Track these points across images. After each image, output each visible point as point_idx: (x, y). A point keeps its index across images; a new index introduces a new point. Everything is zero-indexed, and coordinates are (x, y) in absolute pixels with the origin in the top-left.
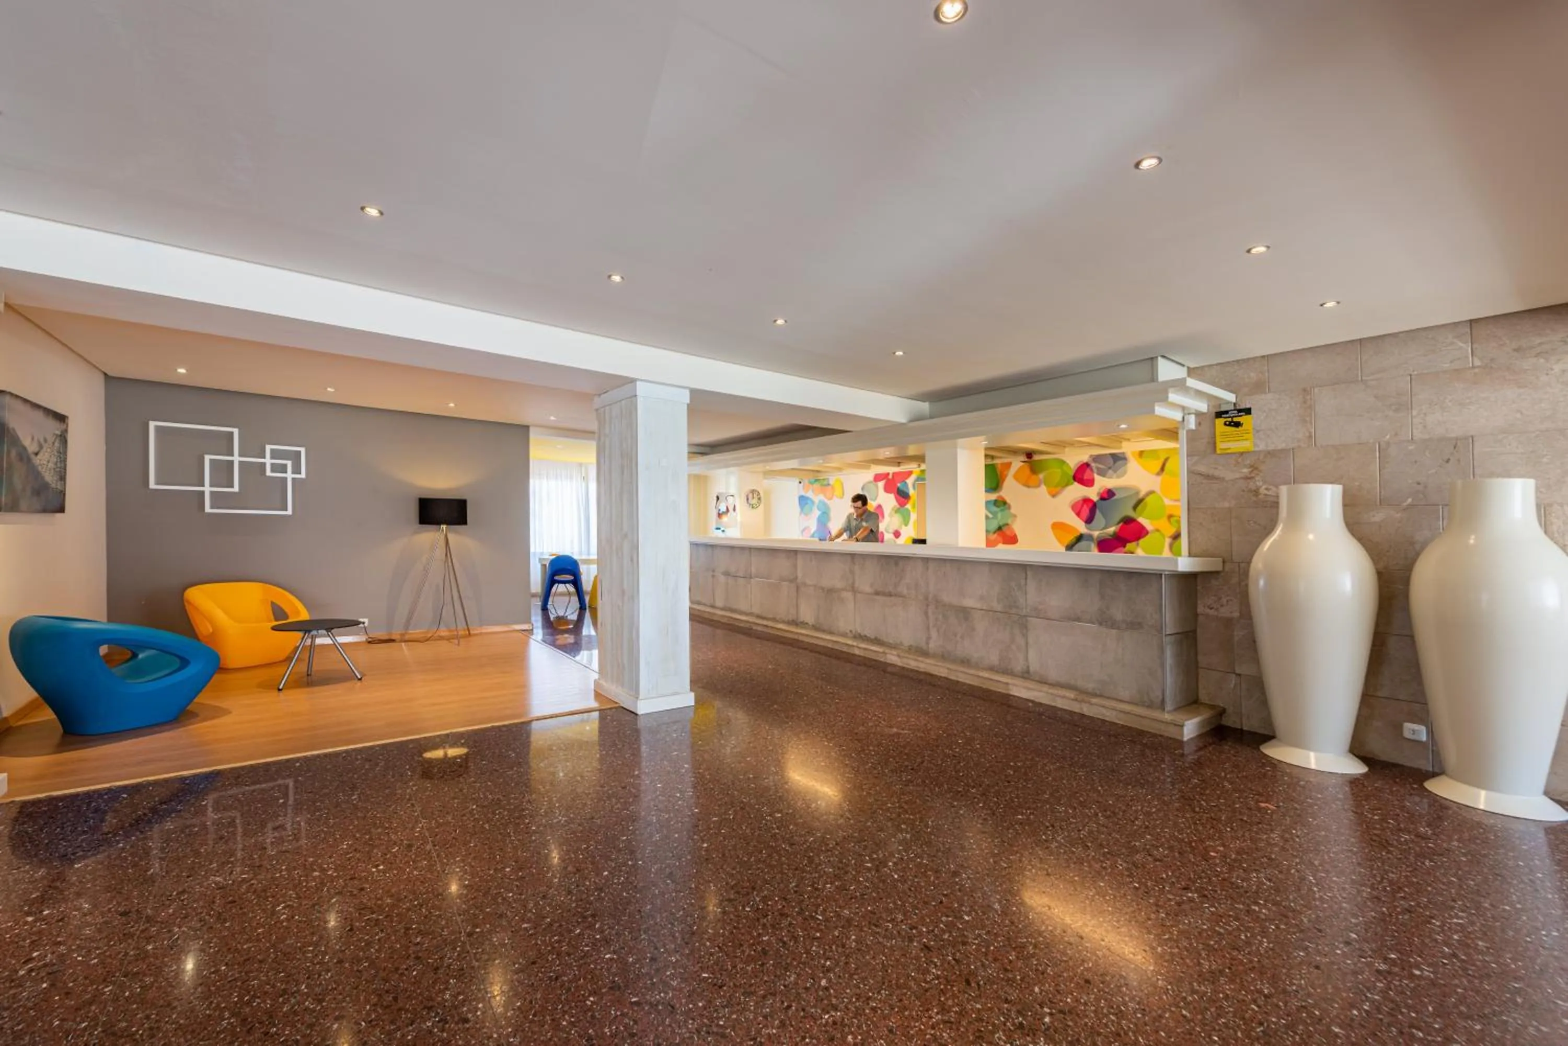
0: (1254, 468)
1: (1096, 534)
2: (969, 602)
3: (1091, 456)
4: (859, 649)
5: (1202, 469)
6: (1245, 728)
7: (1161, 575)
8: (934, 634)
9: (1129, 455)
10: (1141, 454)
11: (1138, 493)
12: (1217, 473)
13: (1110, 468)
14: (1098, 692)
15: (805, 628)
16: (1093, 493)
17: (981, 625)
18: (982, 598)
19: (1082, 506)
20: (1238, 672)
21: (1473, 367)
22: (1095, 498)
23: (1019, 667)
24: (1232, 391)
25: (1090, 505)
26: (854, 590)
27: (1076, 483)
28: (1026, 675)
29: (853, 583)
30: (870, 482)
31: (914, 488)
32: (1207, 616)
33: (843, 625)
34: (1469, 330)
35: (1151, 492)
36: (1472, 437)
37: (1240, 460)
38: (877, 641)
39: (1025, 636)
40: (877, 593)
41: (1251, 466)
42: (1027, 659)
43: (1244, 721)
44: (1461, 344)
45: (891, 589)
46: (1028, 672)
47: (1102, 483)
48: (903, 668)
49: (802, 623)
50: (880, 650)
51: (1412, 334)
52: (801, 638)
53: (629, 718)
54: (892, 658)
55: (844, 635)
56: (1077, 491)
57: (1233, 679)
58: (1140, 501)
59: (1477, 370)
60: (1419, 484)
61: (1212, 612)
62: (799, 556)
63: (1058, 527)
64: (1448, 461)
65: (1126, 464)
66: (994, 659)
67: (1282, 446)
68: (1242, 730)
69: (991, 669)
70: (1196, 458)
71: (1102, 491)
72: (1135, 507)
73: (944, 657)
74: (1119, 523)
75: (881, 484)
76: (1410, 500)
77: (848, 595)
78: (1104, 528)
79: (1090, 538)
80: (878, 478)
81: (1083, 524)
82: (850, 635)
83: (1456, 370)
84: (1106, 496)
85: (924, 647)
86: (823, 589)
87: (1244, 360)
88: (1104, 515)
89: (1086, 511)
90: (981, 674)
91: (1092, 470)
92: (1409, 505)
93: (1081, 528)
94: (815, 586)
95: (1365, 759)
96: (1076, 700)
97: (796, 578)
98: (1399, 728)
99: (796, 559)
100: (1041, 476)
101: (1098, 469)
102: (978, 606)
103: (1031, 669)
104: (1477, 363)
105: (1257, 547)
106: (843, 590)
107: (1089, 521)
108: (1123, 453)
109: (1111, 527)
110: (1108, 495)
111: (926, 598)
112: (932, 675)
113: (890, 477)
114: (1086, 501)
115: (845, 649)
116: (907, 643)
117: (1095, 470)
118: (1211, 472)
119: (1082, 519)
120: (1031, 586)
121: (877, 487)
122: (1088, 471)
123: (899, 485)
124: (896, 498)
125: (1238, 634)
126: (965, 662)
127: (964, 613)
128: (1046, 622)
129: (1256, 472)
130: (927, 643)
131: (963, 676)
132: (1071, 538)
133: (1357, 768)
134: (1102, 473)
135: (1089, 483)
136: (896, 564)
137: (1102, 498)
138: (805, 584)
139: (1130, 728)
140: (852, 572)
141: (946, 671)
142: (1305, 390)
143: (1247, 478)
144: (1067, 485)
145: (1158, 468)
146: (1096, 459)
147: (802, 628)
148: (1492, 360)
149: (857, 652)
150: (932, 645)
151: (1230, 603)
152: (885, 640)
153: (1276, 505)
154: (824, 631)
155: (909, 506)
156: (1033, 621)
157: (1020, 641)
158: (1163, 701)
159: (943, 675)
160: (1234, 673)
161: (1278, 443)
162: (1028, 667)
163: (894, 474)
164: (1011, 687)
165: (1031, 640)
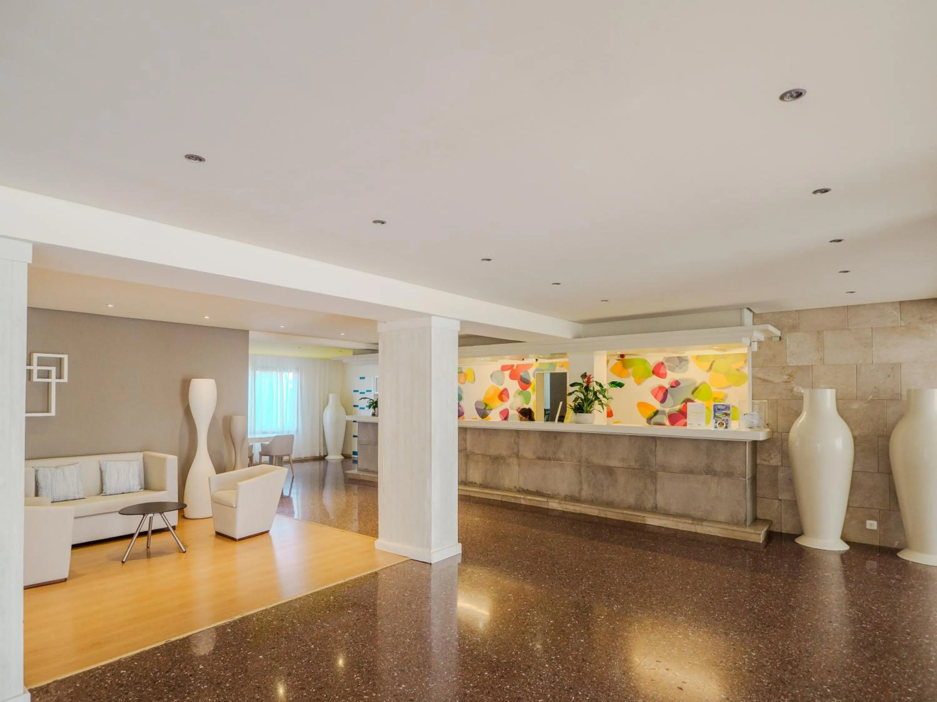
0: (790, 376)
1: (667, 410)
2: (613, 463)
3: (665, 358)
4: (525, 500)
5: (760, 375)
6: (783, 532)
7: (746, 442)
8: (585, 486)
9: (690, 358)
10: (697, 357)
11: (695, 383)
12: (770, 378)
13: (677, 366)
14: (704, 518)
15: (474, 486)
16: (666, 383)
17: (622, 479)
18: (623, 460)
19: (658, 391)
20: (780, 498)
21: (901, 326)
22: (667, 386)
23: (649, 504)
24: (779, 329)
25: (665, 390)
26: (517, 456)
27: (654, 376)
28: (654, 510)
29: (518, 451)
30: (498, 371)
31: (534, 376)
32: (763, 465)
33: (507, 482)
34: (899, 306)
35: (704, 383)
36: (900, 363)
37: (783, 371)
38: (538, 493)
39: (655, 484)
40: (539, 458)
41: (789, 375)
42: (655, 499)
43: (783, 528)
44: (895, 313)
45: (550, 455)
46: (656, 507)
47: (672, 376)
48: (563, 512)
49: (471, 483)
50: (545, 500)
51: (873, 306)
52: (472, 494)
53: (428, 566)
54: (554, 505)
55: (510, 490)
56: (655, 382)
57: (776, 503)
58: (696, 389)
59: (902, 328)
60: (876, 388)
61: (765, 463)
62: (468, 432)
63: (642, 405)
64: (889, 376)
65: (688, 363)
66: (631, 500)
67: (806, 363)
68: (781, 533)
69: (629, 508)
70: (757, 369)
71: (671, 382)
72: (693, 392)
73: (592, 502)
74: (682, 403)
75: (507, 373)
76: (871, 397)
77: (514, 461)
78: (673, 406)
79: (663, 413)
80: (504, 368)
81: (659, 403)
82: (515, 490)
83: (893, 327)
84: (674, 385)
85: (577, 495)
86: (490, 456)
87: (785, 312)
88: (672, 396)
89: (661, 395)
90: (625, 512)
91: (665, 367)
92: (871, 399)
93: (657, 405)
94: (484, 455)
95: (848, 542)
96: (693, 524)
97: (466, 449)
98: (864, 523)
99: (466, 434)
100: (630, 370)
101: (668, 366)
102: (620, 465)
103: (659, 505)
104: (903, 324)
105: (793, 423)
106: (510, 457)
107: (663, 401)
108: (686, 357)
109: (678, 405)
110: (676, 384)
111: (580, 461)
112: (588, 515)
113: (515, 368)
114: (661, 388)
115: (513, 501)
116: (563, 494)
117: (667, 367)
118: (766, 378)
119: (658, 401)
120: (660, 451)
121: (504, 375)
122: (663, 367)
123: (522, 374)
124: (519, 383)
125: (781, 475)
126: (610, 504)
127: (610, 471)
128: (669, 474)
129: (792, 378)
130: (580, 492)
131: (611, 514)
132: (650, 413)
133: (845, 547)
134: (673, 370)
135: (663, 376)
136: (555, 437)
137: (672, 387)
138: (473, 453)
139: (728, 539)
140: (516, 443)
141: (598, 511)
142: (818, 332)
143: (786, 382)
144: (647, 377)
145: (708, 366)
146: (669, 359)
147: (470, 486)
148: (909, 323)
149: (523, 502)
150: (584, 493)
151: (776, 457)
152: (545, 492)
153: (801, 398)
154: (491, 488)
155: (530, 390)
156: (660, 474)
157: (651, 487)
158: (746, 520)
159: (595, 514)
160: (778, 499)
161: (804, 362)
162: (656, 504)
163: (517, 366)
164: (646, 518)
165: (659, 487)
